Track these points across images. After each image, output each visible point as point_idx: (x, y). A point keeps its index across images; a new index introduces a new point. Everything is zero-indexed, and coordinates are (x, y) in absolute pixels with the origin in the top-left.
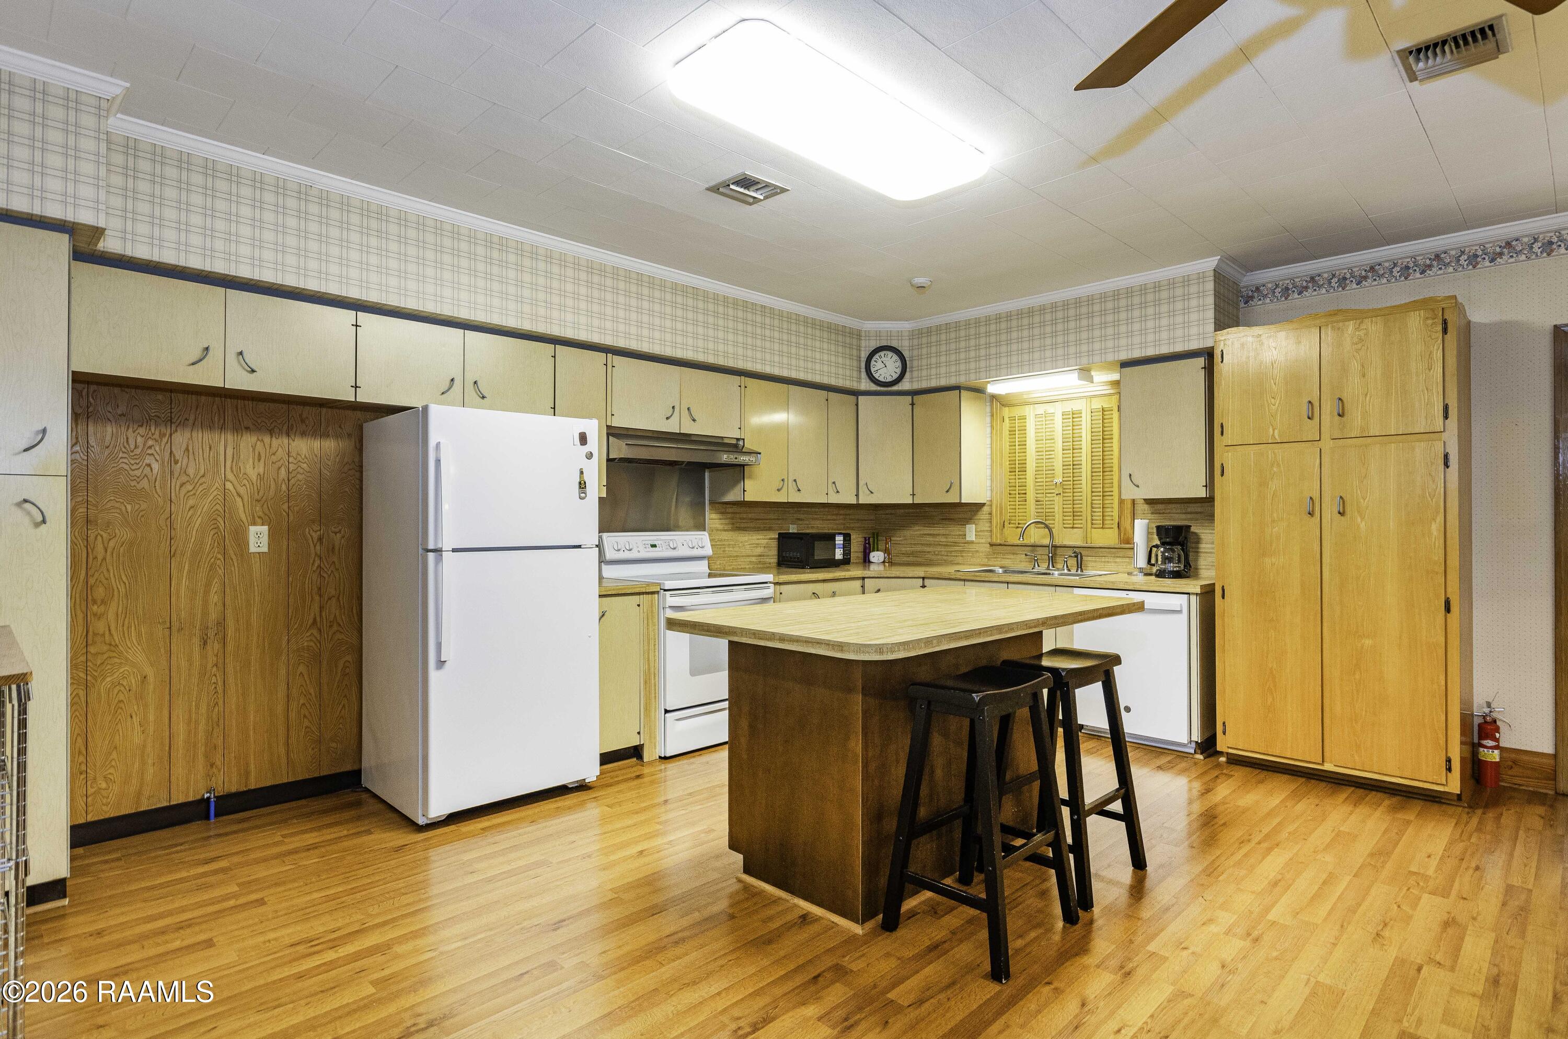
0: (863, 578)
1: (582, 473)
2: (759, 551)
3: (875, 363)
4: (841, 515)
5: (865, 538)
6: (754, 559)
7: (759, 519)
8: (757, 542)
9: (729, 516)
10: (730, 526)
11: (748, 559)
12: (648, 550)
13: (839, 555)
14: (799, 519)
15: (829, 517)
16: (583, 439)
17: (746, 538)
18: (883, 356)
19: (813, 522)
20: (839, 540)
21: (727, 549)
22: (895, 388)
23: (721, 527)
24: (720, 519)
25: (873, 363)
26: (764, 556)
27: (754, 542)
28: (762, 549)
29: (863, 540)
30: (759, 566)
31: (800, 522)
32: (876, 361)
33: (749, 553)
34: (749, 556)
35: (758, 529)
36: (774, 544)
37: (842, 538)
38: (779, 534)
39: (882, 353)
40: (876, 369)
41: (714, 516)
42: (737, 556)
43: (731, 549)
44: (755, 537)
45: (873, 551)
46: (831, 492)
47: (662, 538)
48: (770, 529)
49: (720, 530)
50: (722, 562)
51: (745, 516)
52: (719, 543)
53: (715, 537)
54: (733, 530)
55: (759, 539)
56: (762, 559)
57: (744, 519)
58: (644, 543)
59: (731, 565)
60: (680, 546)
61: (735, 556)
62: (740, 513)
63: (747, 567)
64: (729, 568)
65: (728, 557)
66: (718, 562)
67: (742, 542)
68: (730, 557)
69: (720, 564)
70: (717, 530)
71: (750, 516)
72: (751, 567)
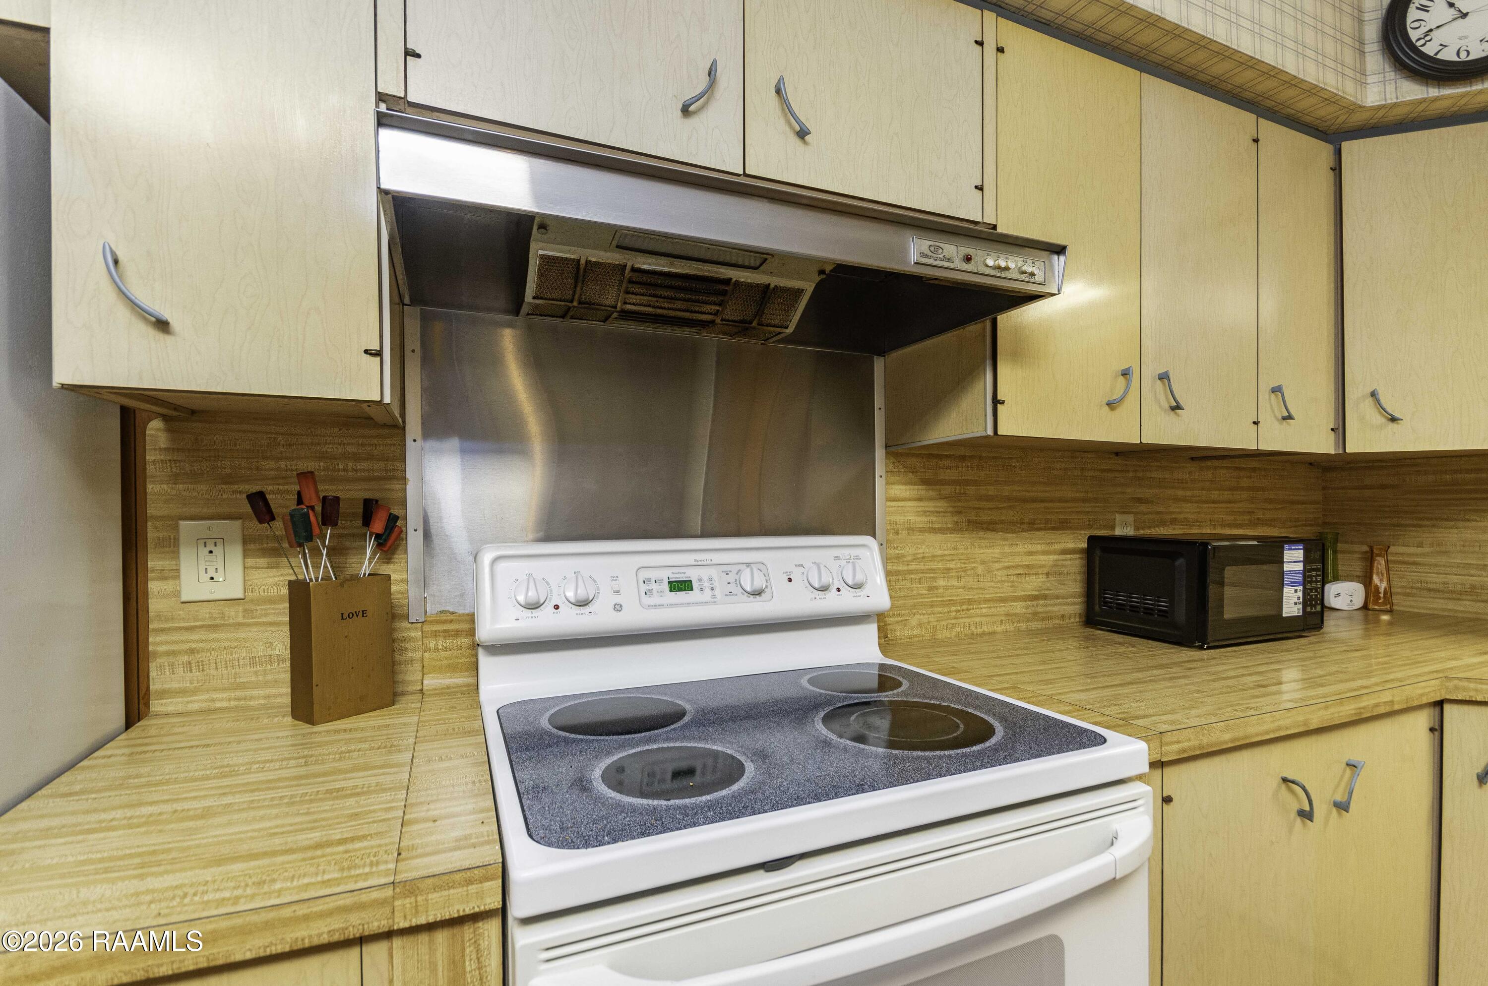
2: (1032, 584)
4: (1243, 489)
6: (1018, 608)
7: (1033, 500)
8: (1028, 560)
9: (947, 490)
10: (949, 520)
11: (1003, 609)
12: (655, 600)
14: (1140, 500)
15: (1215, 495)
17: (996, 551)
19: (1174, 508)
21: (940, 582)
23: (921, 521)
24: (920, 499)
26: (1045, 597)
27: (1017, 560)
28: (1042, 578)
30: (1034, 626)
31: (1143, 508)
33: (1004, 589)
34: (1003, 600)
35: (1028, 527)
36: (1075, 565)
37: (1301, 554)
38: (1092, 539)
41: (899, 490)
42: (970, 601)
43: (953, 582)
44: (1021, 549)
45: (1336, 578)
46: (1267, 419)
47: (717, 558)
48: (1062, 526)
49: (921, 531)
50: (924, 619)
51: (991, 491)
52: (911, 572)
53: (899, 551)
54: (956, 529)
55: (1031, 553)
56: (1041, 607)
57: (989, 498)
58: (644, 575)
59: (954, 626)
60: (778, 583)
61: (962, 603)
62: (976, 483)
63: (999, 629)
64: (947, 634)
65: (944, 604)
66: (914, 621)
67: (983, 562)
68: (952, 603)
69: (920, 625)
70: (911, 530)
71: (1006, 490)
72: (1010, 627)
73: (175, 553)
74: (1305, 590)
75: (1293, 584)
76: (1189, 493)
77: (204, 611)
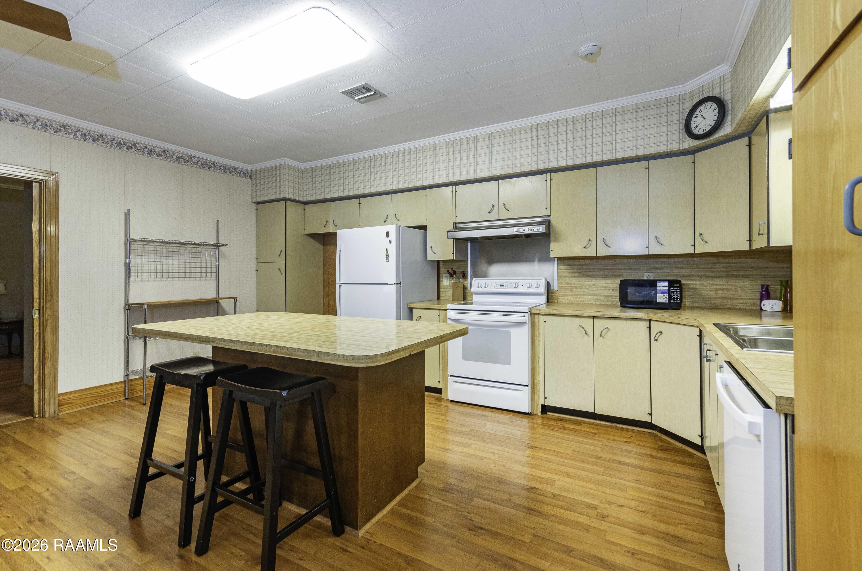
0: (650, 320)
1: (387, 250)
2: (606, 292)
3: (695, 119)
4: (721, 263)
5: (763, 286)
6: (601, 298)
8: (606, 285)
9: (576, 267)
10: (577, 274)
11: (595, 298)
12: (497, 288)
13: (662, 298)
14: (656, 269)
15: (702, 266)
16: (388, 234)
17: (593, 283)
18: (702, 109)
19: (675, 271)
20: (662, 286)
21: (574, 290)
22: (717, 136)
23: (569, 275)
24: (568, 269)
25: (694, 119)
26: (612, 296)
27: (601, 285)
28: (611, 291)
29: (760, 287)
30: (607, 303)
31: (659, 271)
32: (696, 117)
33: (596, 293)
34: (596, 295)
35: (606, 277)
36: (616, 287)
37: (667, 284)
38: (622, 280)
39: (702, 108)
40: (695, 125)
41: (562, 267)
42: (584, 295)
43: (579, 290)
47: (509, 281)
48: (613, 276)
49: (568, 277)
50: (569, 298)
51: (592, 267)
52: (565, 287)
53: (562, 281)
54: (580, 276)
55: (607, 284)
56: (610, 299)
57: (591, 269)
58: (496, 283)
59: (578, 301)
60: (520, 286)
61: (582, 295)
62: (586, 265)
63: (594, 303)
64: (576, 302)
65: (575, 295)
66: (566, 298)
67: (589, 285)
68: (578, 295)
69: (568, 299)
70: (565, 277)
71: (597, 267)
72: (598, 303)
73: (443, 278)
74: (669, 295)
75: (662, 293)
76: (684, 266)
77: (445, 286)
